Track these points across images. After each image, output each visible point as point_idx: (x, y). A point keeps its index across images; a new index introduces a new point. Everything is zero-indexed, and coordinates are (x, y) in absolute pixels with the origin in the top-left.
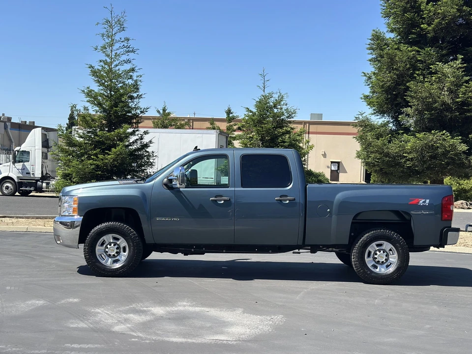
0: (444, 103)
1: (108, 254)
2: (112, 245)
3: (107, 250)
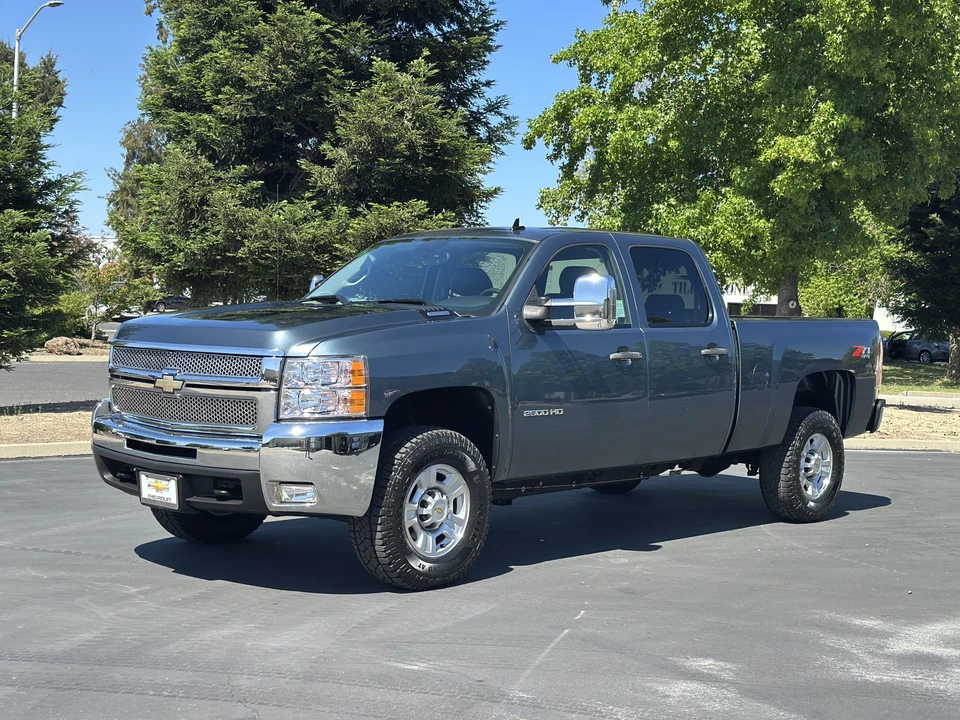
0: (411, 146)
1: (428, 522)
2: (438, 496)
3: (425, 511)
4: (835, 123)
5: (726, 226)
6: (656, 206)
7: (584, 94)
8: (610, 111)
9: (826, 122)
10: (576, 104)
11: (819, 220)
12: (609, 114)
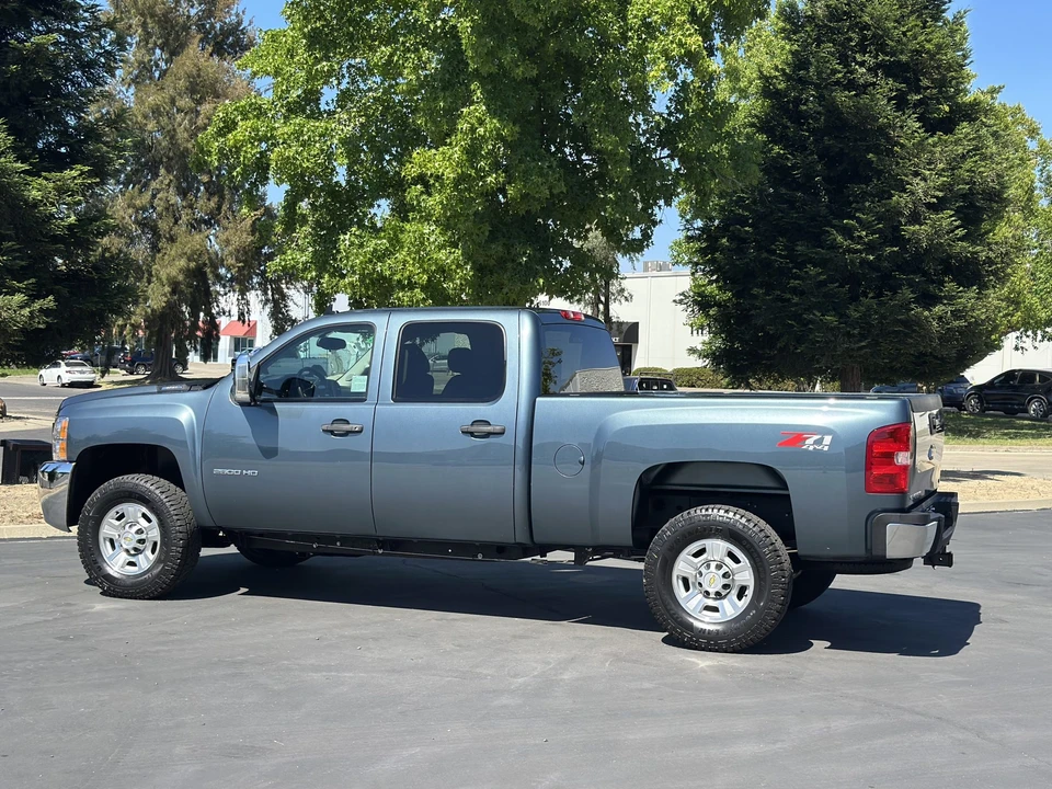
4: (482, 129)
5: (408, 258)
6: (342, 237)
7: (250, 106)
8: (277, 125)
9: (473, 130)
10: (239, 118)
11: (500, 249)
12: (275, 129)
